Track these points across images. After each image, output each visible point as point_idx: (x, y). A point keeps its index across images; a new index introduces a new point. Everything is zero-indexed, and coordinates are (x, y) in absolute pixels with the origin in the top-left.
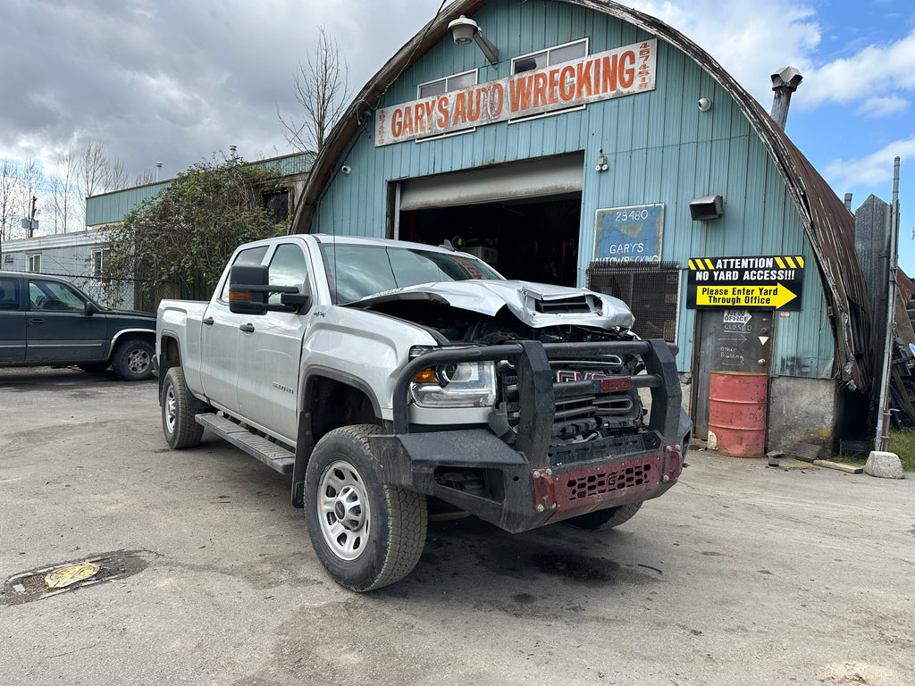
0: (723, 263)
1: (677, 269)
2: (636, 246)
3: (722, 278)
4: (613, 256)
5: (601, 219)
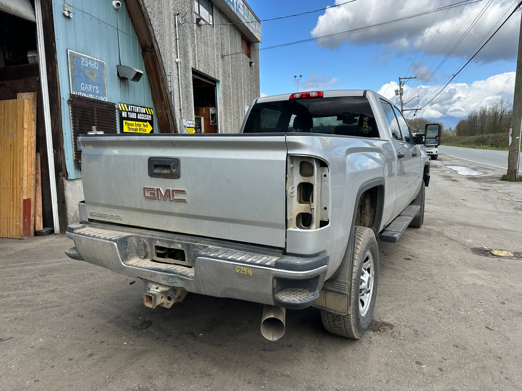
0: (131, 107)
1: (114, 108)
2: (95, 88)
3: (131, 116)
4: (83, 92)
5: (72, 58)
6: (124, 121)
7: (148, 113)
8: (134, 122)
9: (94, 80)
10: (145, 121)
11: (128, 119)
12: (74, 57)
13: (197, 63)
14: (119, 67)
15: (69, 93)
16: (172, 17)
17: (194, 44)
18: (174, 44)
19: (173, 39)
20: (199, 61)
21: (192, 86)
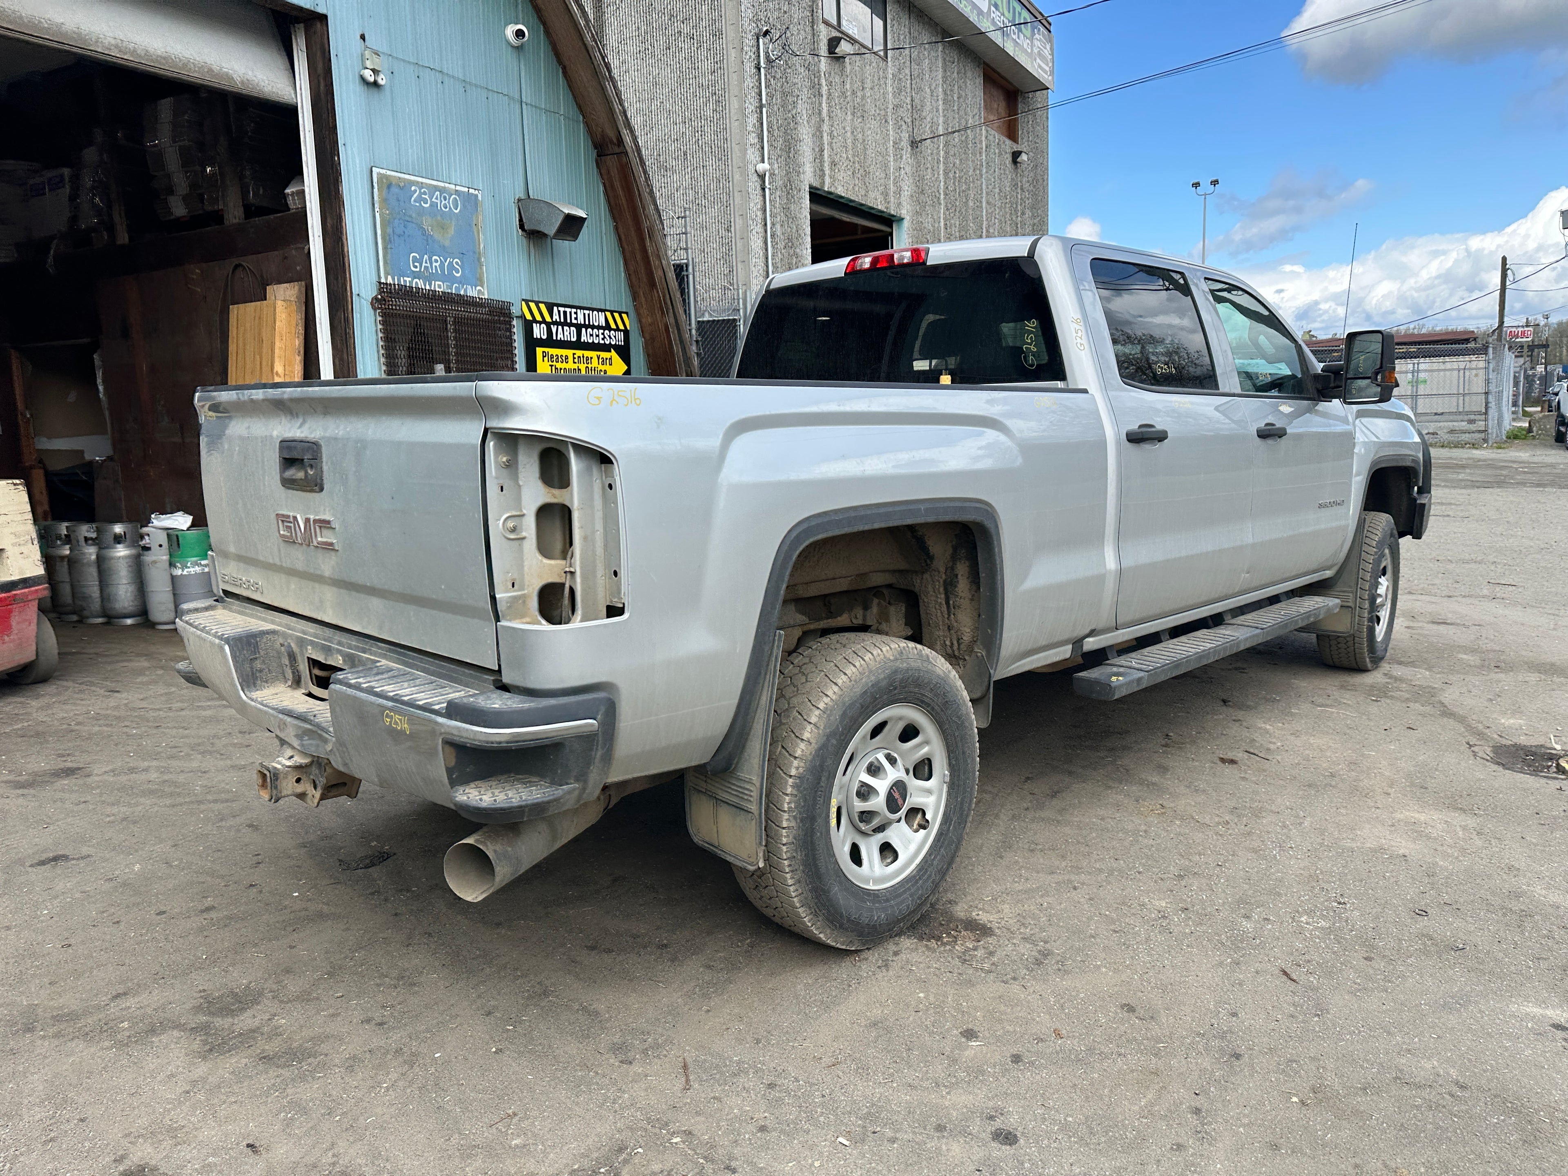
0: (559, 312)
1: (509, 316)
2: (451, 263)
3: (560, 336)
4: (416, 275)
5: (385, 191)
6: (539, 351)
7: (613, 326)
8: (569, 353)
9: (447, 243)
10: (606, 348)
11: (550, 342)
12: (389, 186)
13: (827, 172)
14: (524, 204)
15: (375, 279)
16: (749, 41)
17: (820, 113)
18: (752, 120)
19: (751, 106)
20: (833, 164)
21: (809, 239)
